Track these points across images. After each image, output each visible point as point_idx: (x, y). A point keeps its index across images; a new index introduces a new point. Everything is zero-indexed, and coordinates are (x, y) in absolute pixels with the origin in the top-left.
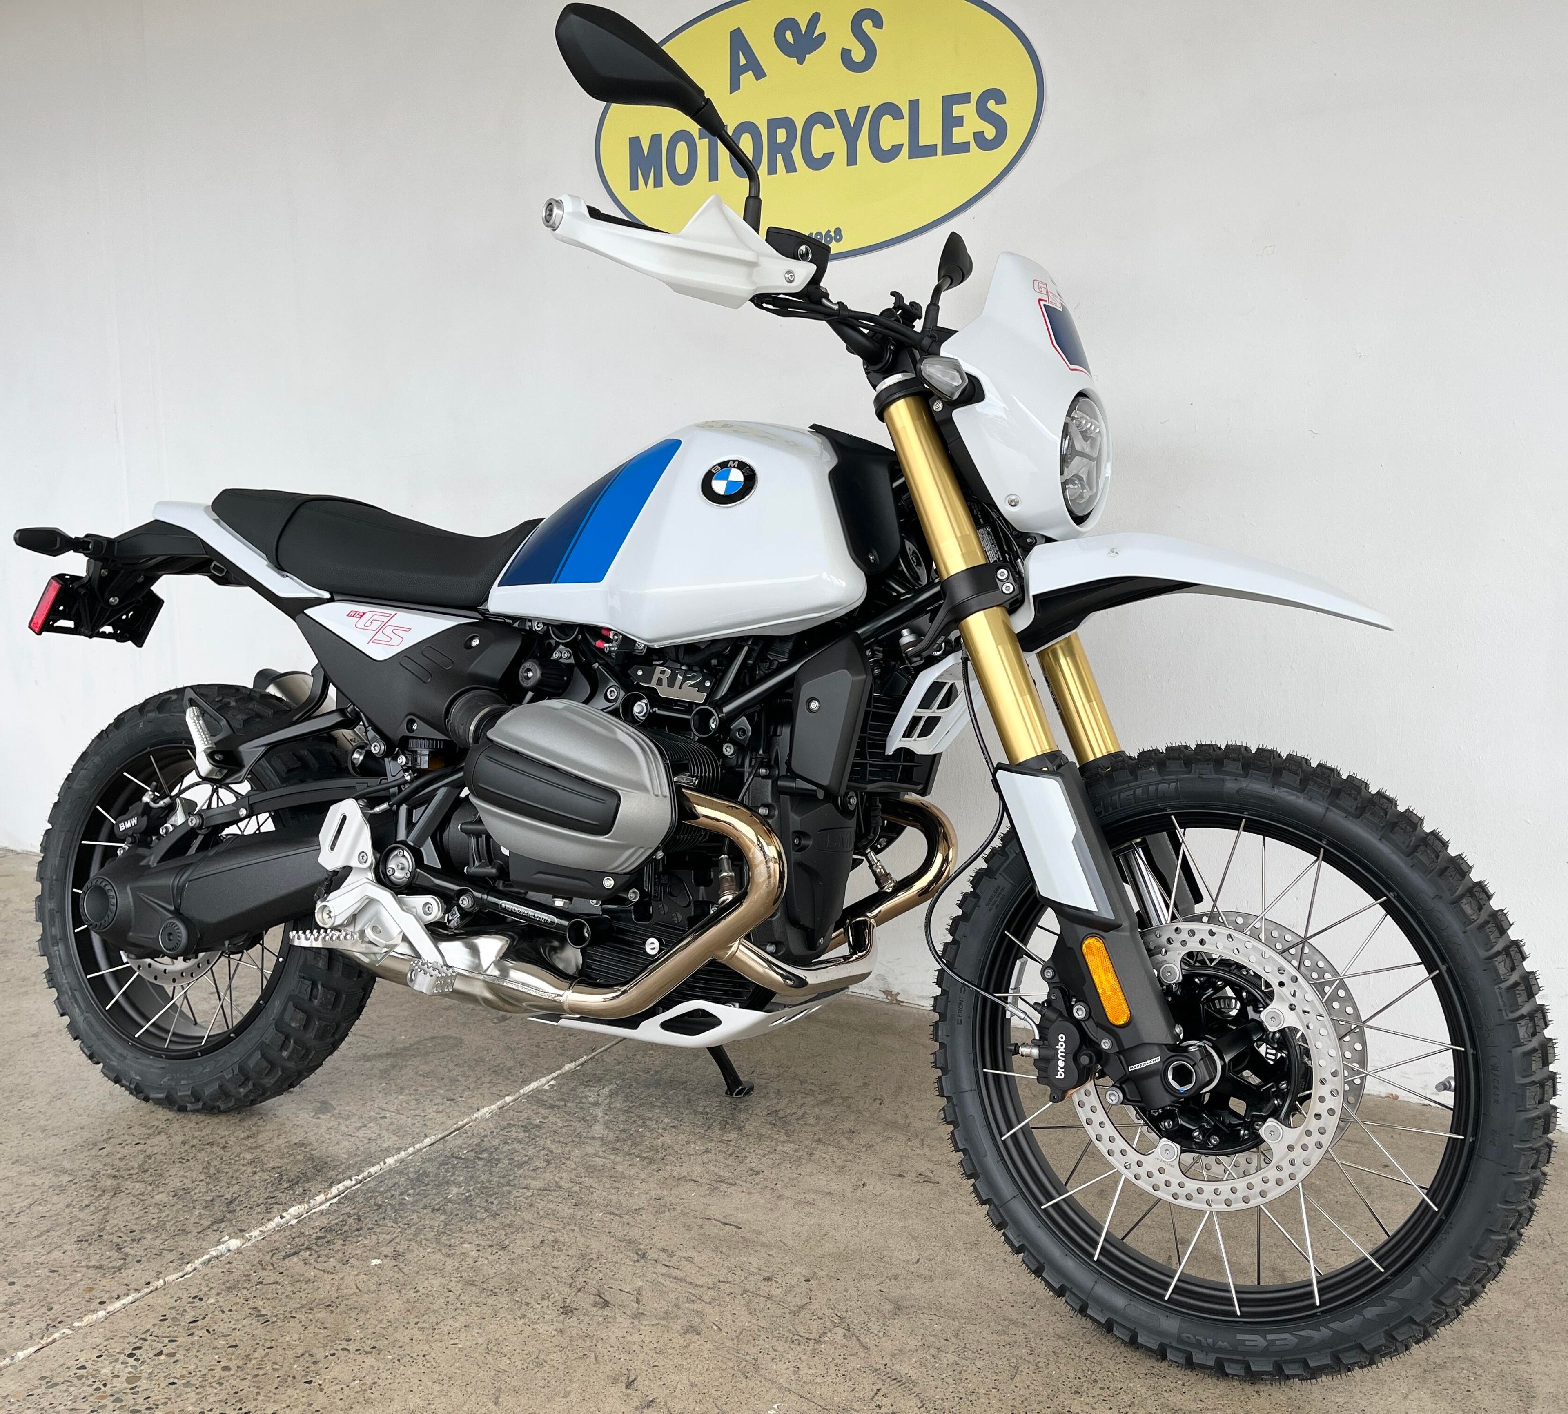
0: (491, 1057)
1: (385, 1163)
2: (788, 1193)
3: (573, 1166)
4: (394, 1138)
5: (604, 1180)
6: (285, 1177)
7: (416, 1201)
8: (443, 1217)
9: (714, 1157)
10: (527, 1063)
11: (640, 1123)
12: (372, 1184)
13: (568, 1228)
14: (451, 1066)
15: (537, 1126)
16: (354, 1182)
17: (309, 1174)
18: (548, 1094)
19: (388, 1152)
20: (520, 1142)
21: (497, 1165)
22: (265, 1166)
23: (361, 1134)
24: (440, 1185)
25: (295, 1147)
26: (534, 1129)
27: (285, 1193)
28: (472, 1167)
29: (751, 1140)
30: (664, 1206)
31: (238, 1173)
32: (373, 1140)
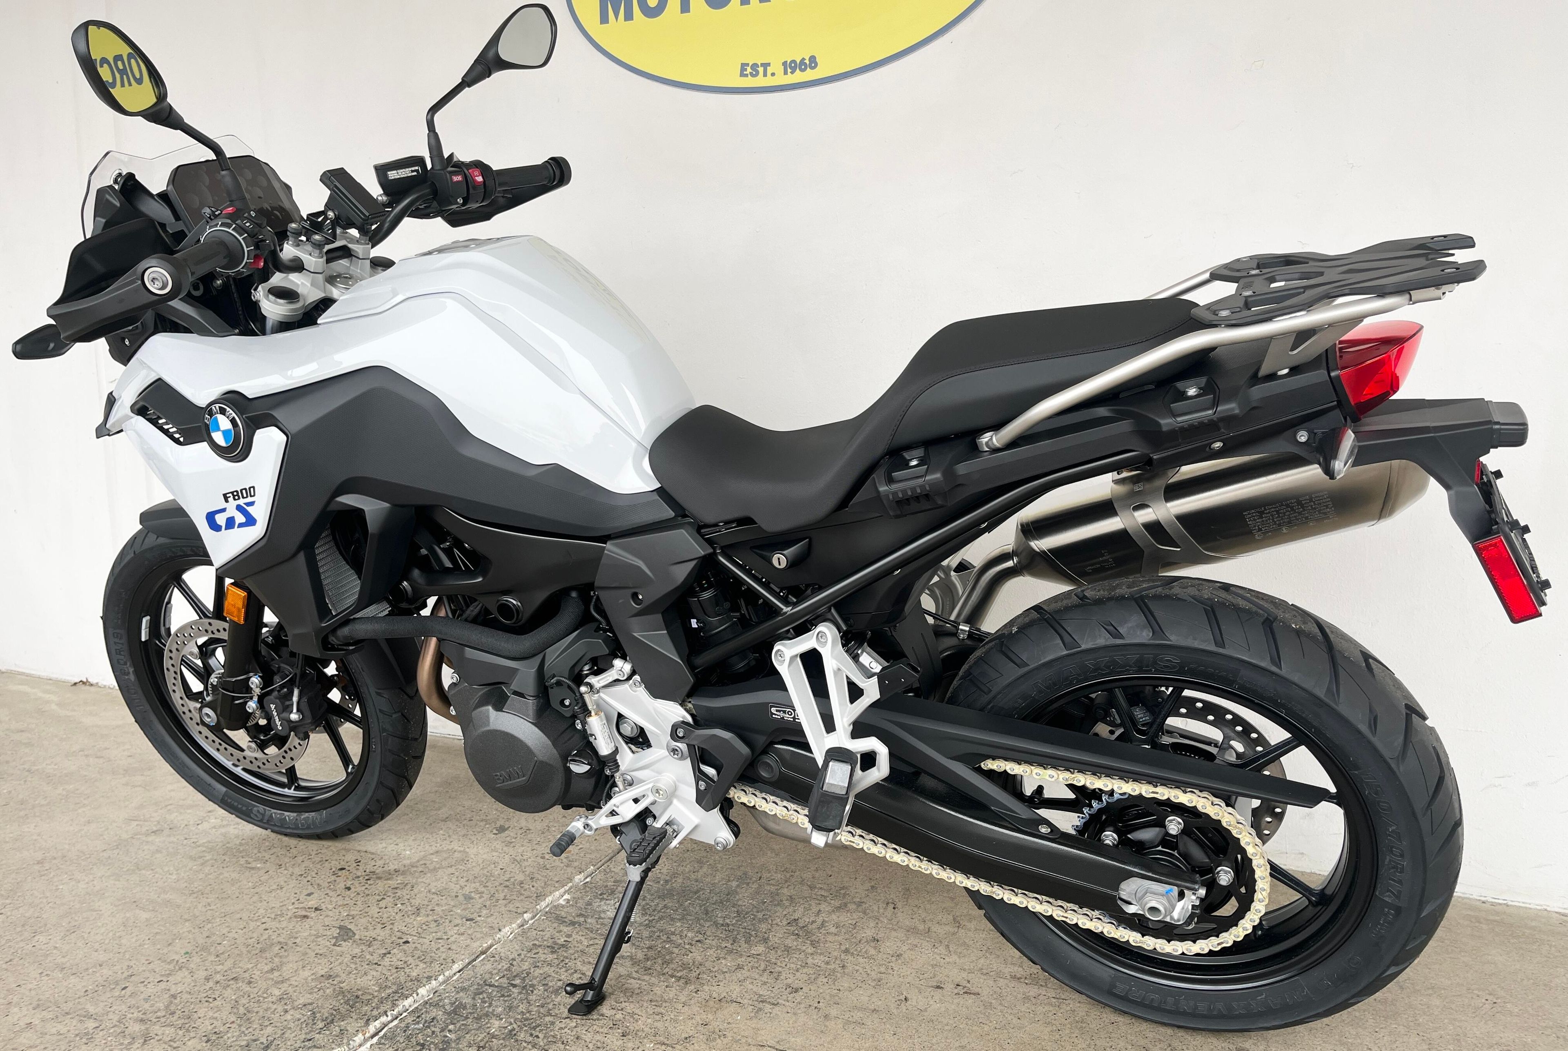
0: (499, 871)
1: (418, 995)
2: (834, 1012)
4: (422, 965)
5: (645, 1004)
6: (318, 1015)
7: (459, 1039)
9: (748, 974)
10: (536, 876)
11: (664, 938)
12: (409, 1020)
14: (462, 882)
15: (562, 944)
16: (390, 1018)
17: (343, 1010)
18: (565, 910)
19: (419, 981)
20: (550, 965)
21: (532, 992)
22: (296, 1003)
23: (386, 961)
24: (481, 1018)
25: (323, 978)
26: (560, 951)
27: (321, 1035)
28: (508, 996)
29: (779, 953)
30: (714, 1032)
31: (269, 1013)
32: (401, 968)
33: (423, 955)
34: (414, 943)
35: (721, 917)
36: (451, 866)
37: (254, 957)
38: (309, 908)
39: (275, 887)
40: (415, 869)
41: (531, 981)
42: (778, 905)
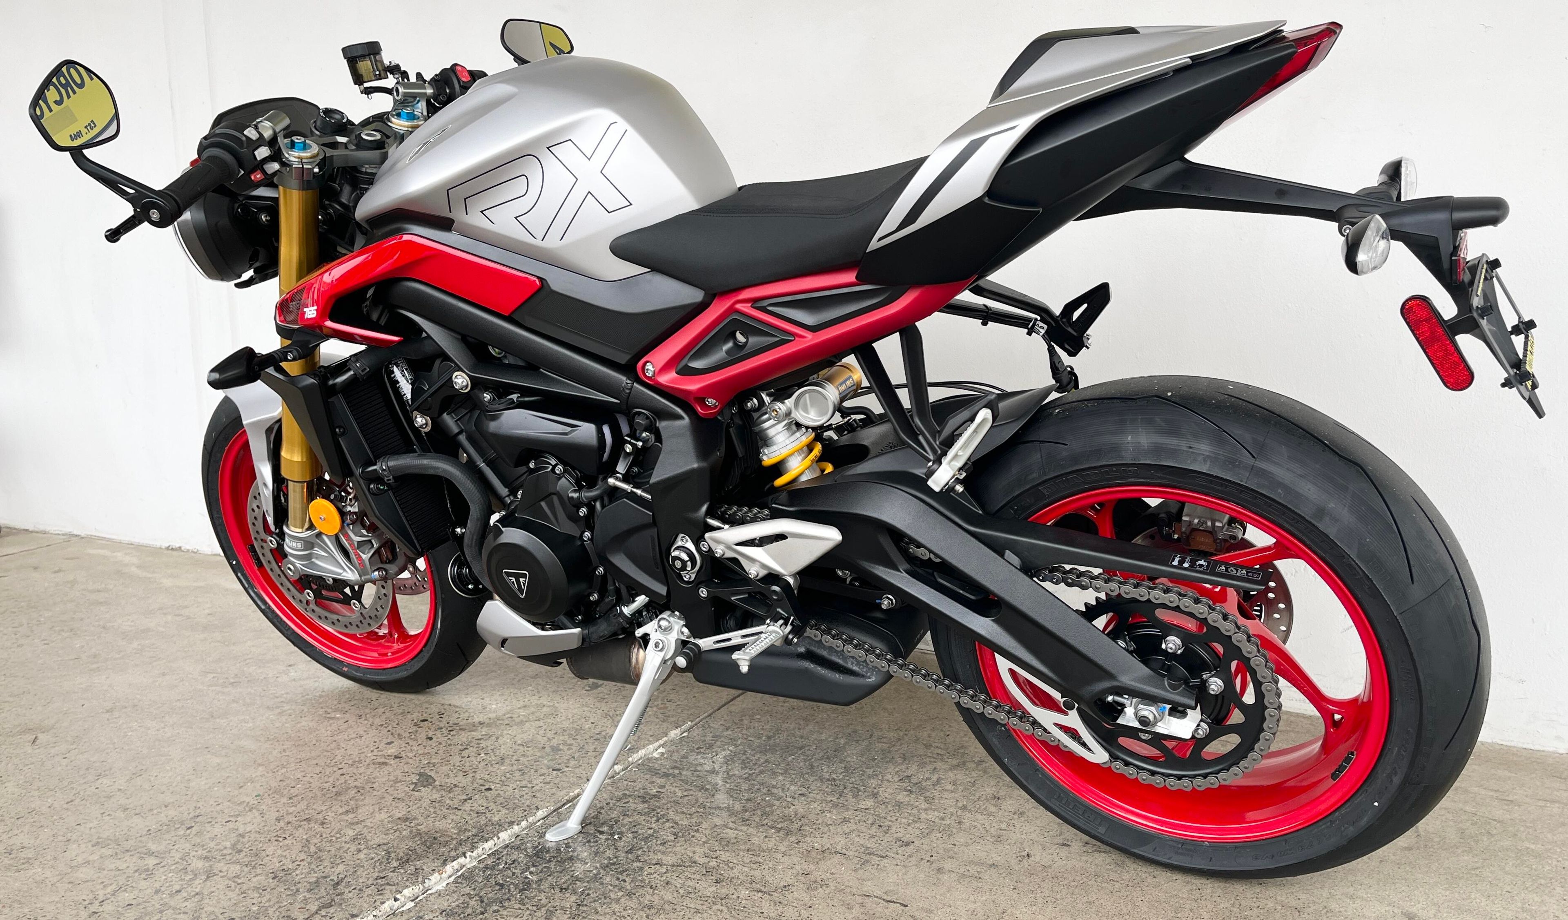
1: (498, 838)
2: (947, 867)
3: (704, 839)
4: (504, 811)
5: (741, 853)
6: (393, 856)
7: (541, 880)
8: (573, 898)
9: (855, 828)
11: (766, 789)
12: (489, 863)
13: (714, 907)
14: (550, 736)
15: (655, 795)
16: (468, 859)
17: (419, 851)
18: (659, 764)
19: (500, 826)
20: (640, 815)
21: (620, 838)
22: (370, 845)
23: (467, 806)
25: (399, 822)
26: (652, 801)
27: (395, 874)
28: (594, 842)
29: (890, 807)
30: (815, 882)
31: (342, 851)
32: (482, 813)
33: (506, 801)
34: (496, 790)
35: (827, 772)
36: (539, 720)
37: (329, 800)
38: (388, 756)
39: (354, 736)
40: (501, 722)
41: (619, 828)
42: (890, 761)
